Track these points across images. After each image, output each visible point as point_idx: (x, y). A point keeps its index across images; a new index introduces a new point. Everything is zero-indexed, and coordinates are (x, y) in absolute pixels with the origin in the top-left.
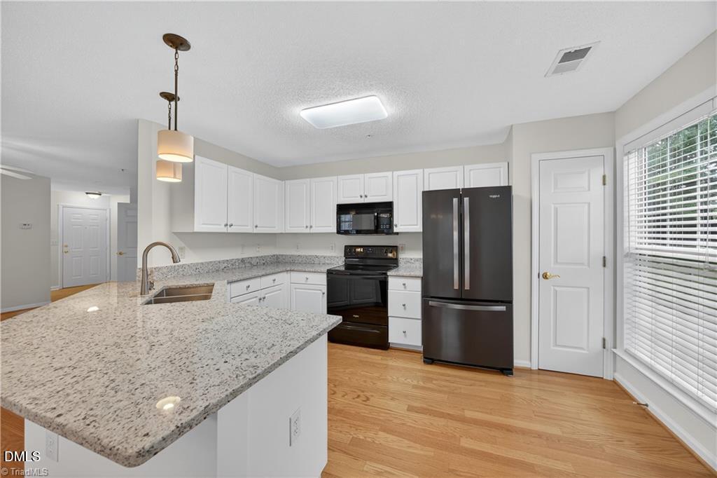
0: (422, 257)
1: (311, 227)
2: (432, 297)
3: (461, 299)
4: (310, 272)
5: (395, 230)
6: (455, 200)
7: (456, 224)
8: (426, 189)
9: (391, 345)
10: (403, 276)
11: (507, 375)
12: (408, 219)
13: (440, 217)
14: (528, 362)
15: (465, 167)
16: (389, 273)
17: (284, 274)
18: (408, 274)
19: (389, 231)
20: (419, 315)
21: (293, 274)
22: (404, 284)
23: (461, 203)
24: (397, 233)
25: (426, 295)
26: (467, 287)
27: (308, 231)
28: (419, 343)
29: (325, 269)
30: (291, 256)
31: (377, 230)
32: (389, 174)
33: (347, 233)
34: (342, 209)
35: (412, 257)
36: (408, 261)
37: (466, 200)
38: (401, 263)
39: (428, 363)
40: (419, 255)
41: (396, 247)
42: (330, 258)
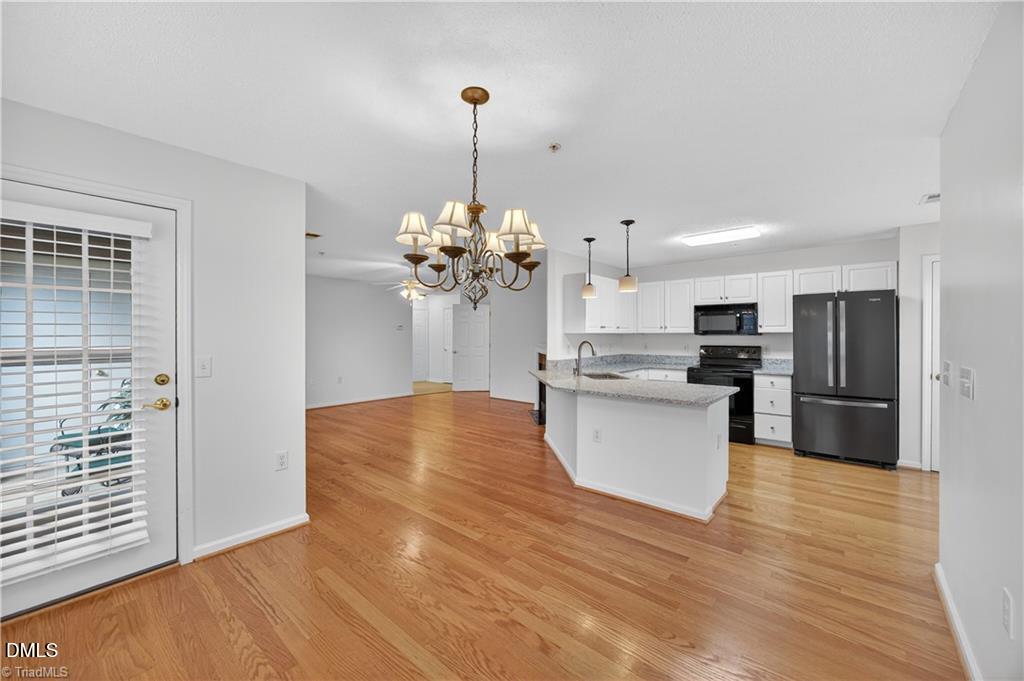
0: (792, 358)
1: (666, 327)
2: (803, 393)
3: (836, 396)
4: (670, 369)
5: (760, 331)
6: (830, 304)
7: (830, 324)
8: (796, 293)
9: (757, 441)
10: (771, 375)
11: (890, 470)
12: (776, 319)
13: (813, 314)
14: (918, 463)
15: (844, 267)
16: (755, 372)
17: (643, 371)
18: (776, 372)
19: (755, 332)
20: (788, 411)
21: (650, 371)
22: (772, 383)
23: (836, 307)
24: (761, 334)
25: (796, 393)
26: (843, 384)
27: (662, 331)
28: (790, 440)
29: (686, 368)
30: (639, 356)
31: (739, 330)
32: (754, 275)
33: (705, 333)
34: (701, 311)
35: (778, 358)
36: (775, 362)
37: (842, 304)
38: (765, 363)
39: (799, 455)
40: (790, 356)
41: (759, 347)
42: (684, 358)
